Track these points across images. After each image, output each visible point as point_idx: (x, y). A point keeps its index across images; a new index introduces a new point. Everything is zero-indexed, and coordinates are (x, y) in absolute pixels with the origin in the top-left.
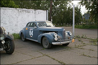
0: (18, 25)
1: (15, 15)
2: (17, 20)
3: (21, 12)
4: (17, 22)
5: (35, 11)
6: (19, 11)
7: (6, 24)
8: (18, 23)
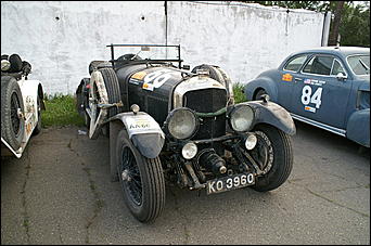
0: (230, 59)
1: (225, 24)
2: (229, 40)
3: (242, 14)
4: (229, 49)
5: (288, 11)
6: (238, 11)
7: (195, 53)
8: (231, 54)
